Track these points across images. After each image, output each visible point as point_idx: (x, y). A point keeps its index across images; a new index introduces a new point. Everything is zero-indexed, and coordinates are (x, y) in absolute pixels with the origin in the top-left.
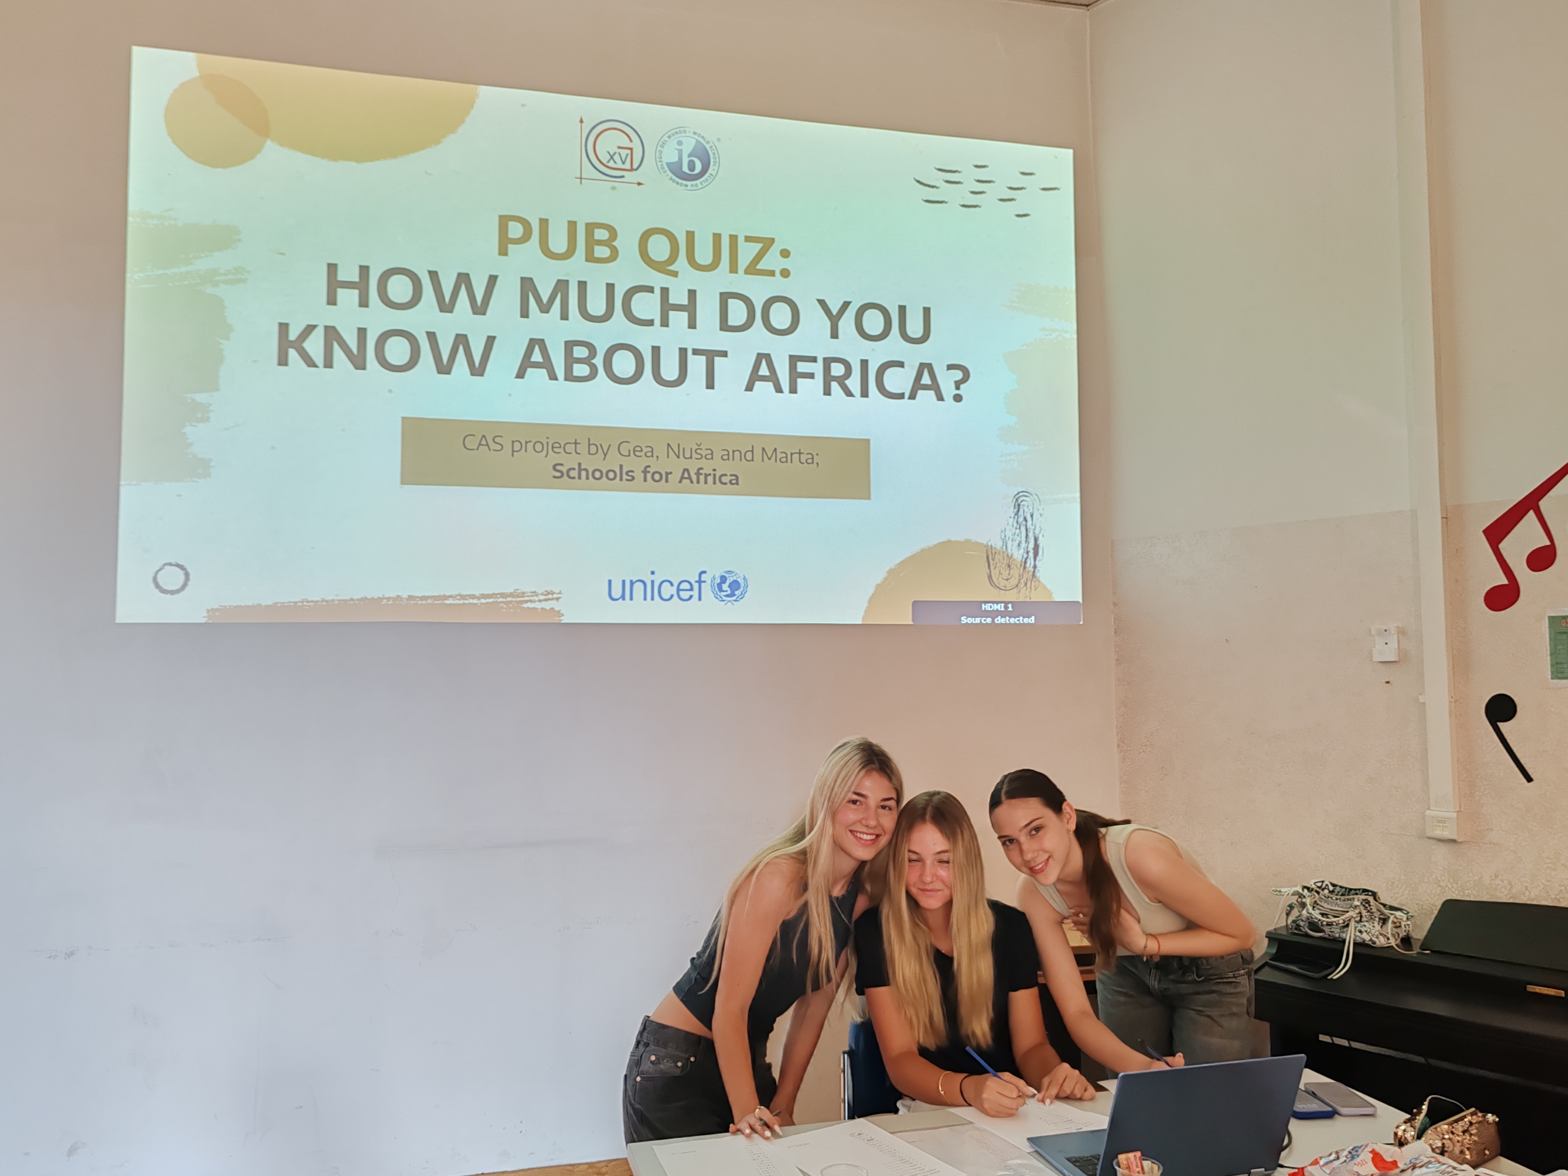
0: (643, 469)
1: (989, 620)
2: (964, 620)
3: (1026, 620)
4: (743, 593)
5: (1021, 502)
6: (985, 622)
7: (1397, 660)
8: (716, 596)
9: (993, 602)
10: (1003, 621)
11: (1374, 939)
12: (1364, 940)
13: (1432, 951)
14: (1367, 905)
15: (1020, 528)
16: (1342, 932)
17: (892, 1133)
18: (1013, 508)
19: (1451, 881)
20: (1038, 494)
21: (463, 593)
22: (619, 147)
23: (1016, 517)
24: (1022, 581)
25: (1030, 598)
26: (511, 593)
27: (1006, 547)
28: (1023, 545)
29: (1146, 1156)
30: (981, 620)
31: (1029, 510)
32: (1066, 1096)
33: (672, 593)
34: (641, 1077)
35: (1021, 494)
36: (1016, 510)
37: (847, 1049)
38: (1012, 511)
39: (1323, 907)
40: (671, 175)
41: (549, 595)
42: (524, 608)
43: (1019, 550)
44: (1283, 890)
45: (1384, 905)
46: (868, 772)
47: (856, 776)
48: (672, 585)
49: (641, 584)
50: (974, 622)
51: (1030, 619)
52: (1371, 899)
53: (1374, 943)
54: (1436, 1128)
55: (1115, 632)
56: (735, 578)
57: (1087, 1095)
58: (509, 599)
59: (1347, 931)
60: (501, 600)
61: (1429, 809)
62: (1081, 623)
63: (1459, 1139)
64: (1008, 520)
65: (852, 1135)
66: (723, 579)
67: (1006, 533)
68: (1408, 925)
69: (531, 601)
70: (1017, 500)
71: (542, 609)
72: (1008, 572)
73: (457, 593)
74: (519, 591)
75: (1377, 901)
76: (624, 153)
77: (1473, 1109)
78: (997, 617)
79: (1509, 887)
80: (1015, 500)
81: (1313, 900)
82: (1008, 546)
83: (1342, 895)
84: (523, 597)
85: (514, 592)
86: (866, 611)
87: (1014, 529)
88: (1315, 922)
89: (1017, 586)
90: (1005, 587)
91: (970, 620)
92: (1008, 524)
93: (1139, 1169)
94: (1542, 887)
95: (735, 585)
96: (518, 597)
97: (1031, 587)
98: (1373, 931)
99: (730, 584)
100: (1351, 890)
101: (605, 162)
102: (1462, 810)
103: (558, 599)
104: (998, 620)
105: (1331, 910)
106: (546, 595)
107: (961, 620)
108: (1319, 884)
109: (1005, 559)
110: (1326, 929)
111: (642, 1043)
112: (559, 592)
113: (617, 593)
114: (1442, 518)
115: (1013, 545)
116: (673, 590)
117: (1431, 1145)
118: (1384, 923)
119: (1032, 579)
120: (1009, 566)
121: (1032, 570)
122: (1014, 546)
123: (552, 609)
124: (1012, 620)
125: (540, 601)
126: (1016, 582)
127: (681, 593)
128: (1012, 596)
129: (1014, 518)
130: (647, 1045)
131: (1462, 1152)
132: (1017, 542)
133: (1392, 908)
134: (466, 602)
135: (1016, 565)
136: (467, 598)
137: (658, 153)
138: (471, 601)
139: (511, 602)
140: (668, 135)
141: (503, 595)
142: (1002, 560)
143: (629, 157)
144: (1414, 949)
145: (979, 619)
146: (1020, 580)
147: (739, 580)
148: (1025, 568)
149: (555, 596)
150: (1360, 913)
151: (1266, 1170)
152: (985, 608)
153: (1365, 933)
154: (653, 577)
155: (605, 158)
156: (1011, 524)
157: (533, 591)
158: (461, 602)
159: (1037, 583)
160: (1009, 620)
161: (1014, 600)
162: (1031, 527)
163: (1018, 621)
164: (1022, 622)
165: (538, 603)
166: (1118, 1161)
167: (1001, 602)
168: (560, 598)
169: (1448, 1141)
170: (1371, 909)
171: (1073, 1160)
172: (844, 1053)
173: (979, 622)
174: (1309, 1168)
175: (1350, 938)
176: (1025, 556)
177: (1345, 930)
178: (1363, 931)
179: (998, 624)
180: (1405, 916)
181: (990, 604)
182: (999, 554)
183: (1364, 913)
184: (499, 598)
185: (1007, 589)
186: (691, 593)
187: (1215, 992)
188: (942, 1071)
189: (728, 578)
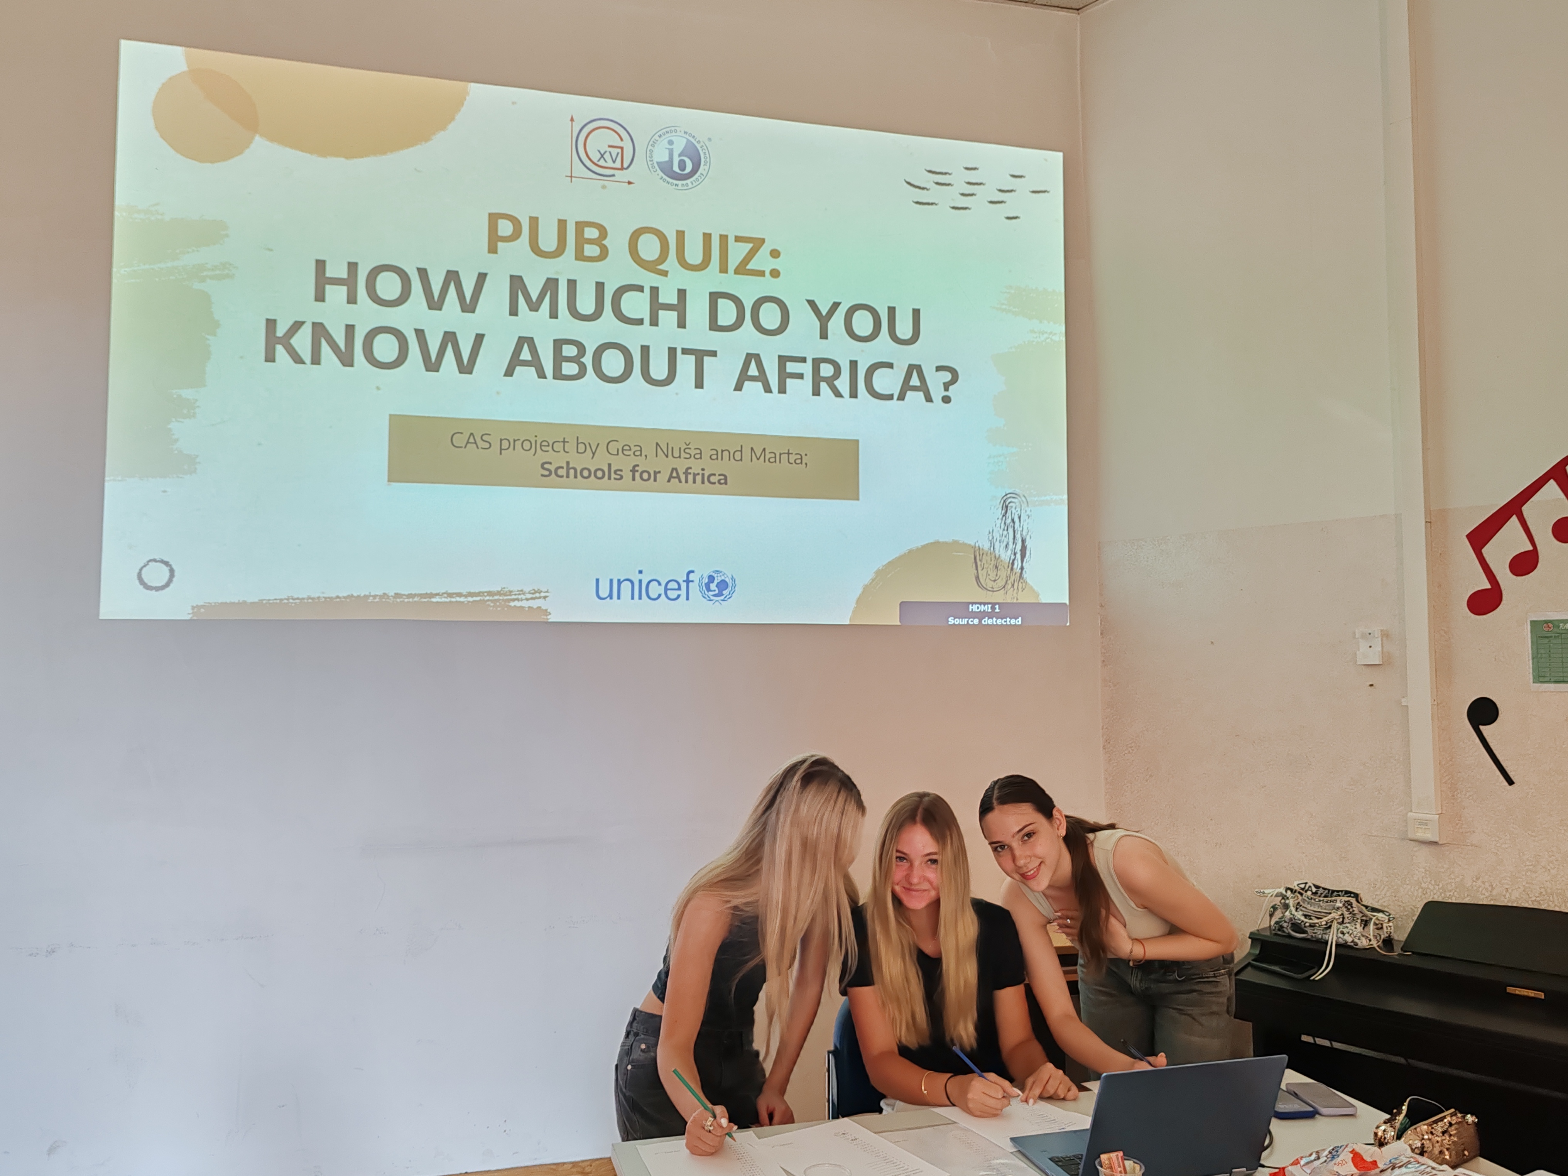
0: (631, 469)
1: (976, 621)
2: (951, 621)
3: (1013, 622)
4: (731, 593)
5: (1009, 503)
6: (972, 623)
7: (1381, 663)
8: (704, 595)
9: (980, 604)
10: (990, 622)
11: (1356, 940)
12: (1346, 942)
13: (1413, 953)
14: (1349, 907)
15: (1007, 530)
16: (1325, 933)
17: (876, 1133)
18: (1000, 509)
19: (1433, 882)
20: (1026, 495)
21: (450, 591)
22: (609, 146)
23: (1004, 518)
24: (1009, 582)
25: (1017, 599)
26: (498, 591)
27: (994, 549)
28: (1011, 546)
29: (1128, 1155)
30: (968, 621)
31: (1017, 511)
32: (1049, 1095)
33: (660, 593)
34: (632, 1065)
35: (1008, 496)
36: (1003, 511)
37: (832, 1048)
38: (999, 513)
39: (1306, 908)
40: (661, 174)
41: (536, 594)
42: (510, 606)
43: (1006, 551)
44: (1266, 891)
45: (1367, 907)
48: (660, 584)
49: (629, 583)
50: (961, 623)
51: (1017, 620)
52: (1353, 900)
53: (1356, 944)
54: (1415, 1129)
55: (1101, 634)
56: (723, 578)
57: (1070, 1095)
58: (496, 597)
59: (1330, 932)
60: (488, 598)
61: (1411, 811)
62: (1068, 624)
63: (1439, 1139)
64: (995, 522)
65: (836, 1135)
66: (711, 579)
67: (994, 534)
68: (1390, 926)
69: (518, 599)
70: (1004, 501)
71: (529, 607)
72: (995, 573)
73: (443, 591)
74: (506, 590)
75: (1359, 903)
76: (615, 151)
77: (1453, 1110)
78: (985, 618)
79: (1490, 889)
80: (1002, 502)
81: (1297, 902)
82: (996, 547)
83: (1325, 897)
84: (510, 595)
85: (501, 590)
86: (853, 612)
87: (1002, 530)
88: (1298, 923)
89: (1004, 587)
90: (992, 588)
91: (958, 621)
92: (996, 525)
93: (1121, 1169)
94: (1523, 889)
95: (723, 585)
96: (505, 596)
97: (1018, 588)
98: (1355, 933)
99: (718, 583)
100: (1333, 891)
101: (595, 161)
102: (1443, 812)
103: (545, 597)
104: (985, 621)
105: (1314, 911)
106: (533, 594)
107: (948, 621)
108: (1303, 886)
109: (993, 561)
110: (1309, 930)
111: (632, 1033)
112: (546, 590)
113: (604, 593)
114: (1426, 522)
115: (1000, 546)
116: (661, 589)
117: (1410, 1145)
118: (1365, 925)
119: (1019, 580)
120: (997, 567)
121: (1020, 571)
122: (1002, 547)
123: (540, 608)
124: (999, 622)
125: (527, 599)
126: (1003, 583)
127: (669, 592)
128: (999, 597)
129: (1002, 519)
130: (636, 1034)
131: (1441, 1152)
132: (1005, 543)
133: (1374, 910)
134: (453, 600)
135: (1004, 567)
136: (454, 596)
137: (648, 152)
138: (458, 599)
139: (498, 600)
140: (658, 134)
141: (490, 593)
142: (989, 561)
143: (620, 155)
144: (1395, 950)
145: (966, 620)
146: (1007, 581)
147: (727, 580)
148: (1012, 569)
149: (543, 594)
150: (1342, 914)
151: (1247, 1170)
152: (972, 609)
153: (1347, 935)
154: (640, 576)
155: (595, 157)
156: (998, 525)
157: (520, 589)
158: (448, 600)
159: (1024, 584)
160: (996, 621)
161: (1001, 601)
162: (1019, 529)
163: (1005, 622)
164: (1008, 623)
165: (525, 601)
166: (1101, 1161)
167: (988, 603)
168: (547, 597)
169: (1428, 1142)
170: (1353, 911)
171: (1057, 1159)
172: (829, 1052)
173: (966, 623)
174: (1290, 1168)
175: (1332, 939)
176: (1013, 557)
177: (1328, 931)
178: (1345, 932)
179: (985, 625)
180: (1387, 918)
181: (977, 605)
182: (987, 555)
183: (1346, 914)
184: (486, 596)
185: (995, 590)
186: (678, 592)
187: (1195, 991)
188: (926, 1071)
189: (716, 578)
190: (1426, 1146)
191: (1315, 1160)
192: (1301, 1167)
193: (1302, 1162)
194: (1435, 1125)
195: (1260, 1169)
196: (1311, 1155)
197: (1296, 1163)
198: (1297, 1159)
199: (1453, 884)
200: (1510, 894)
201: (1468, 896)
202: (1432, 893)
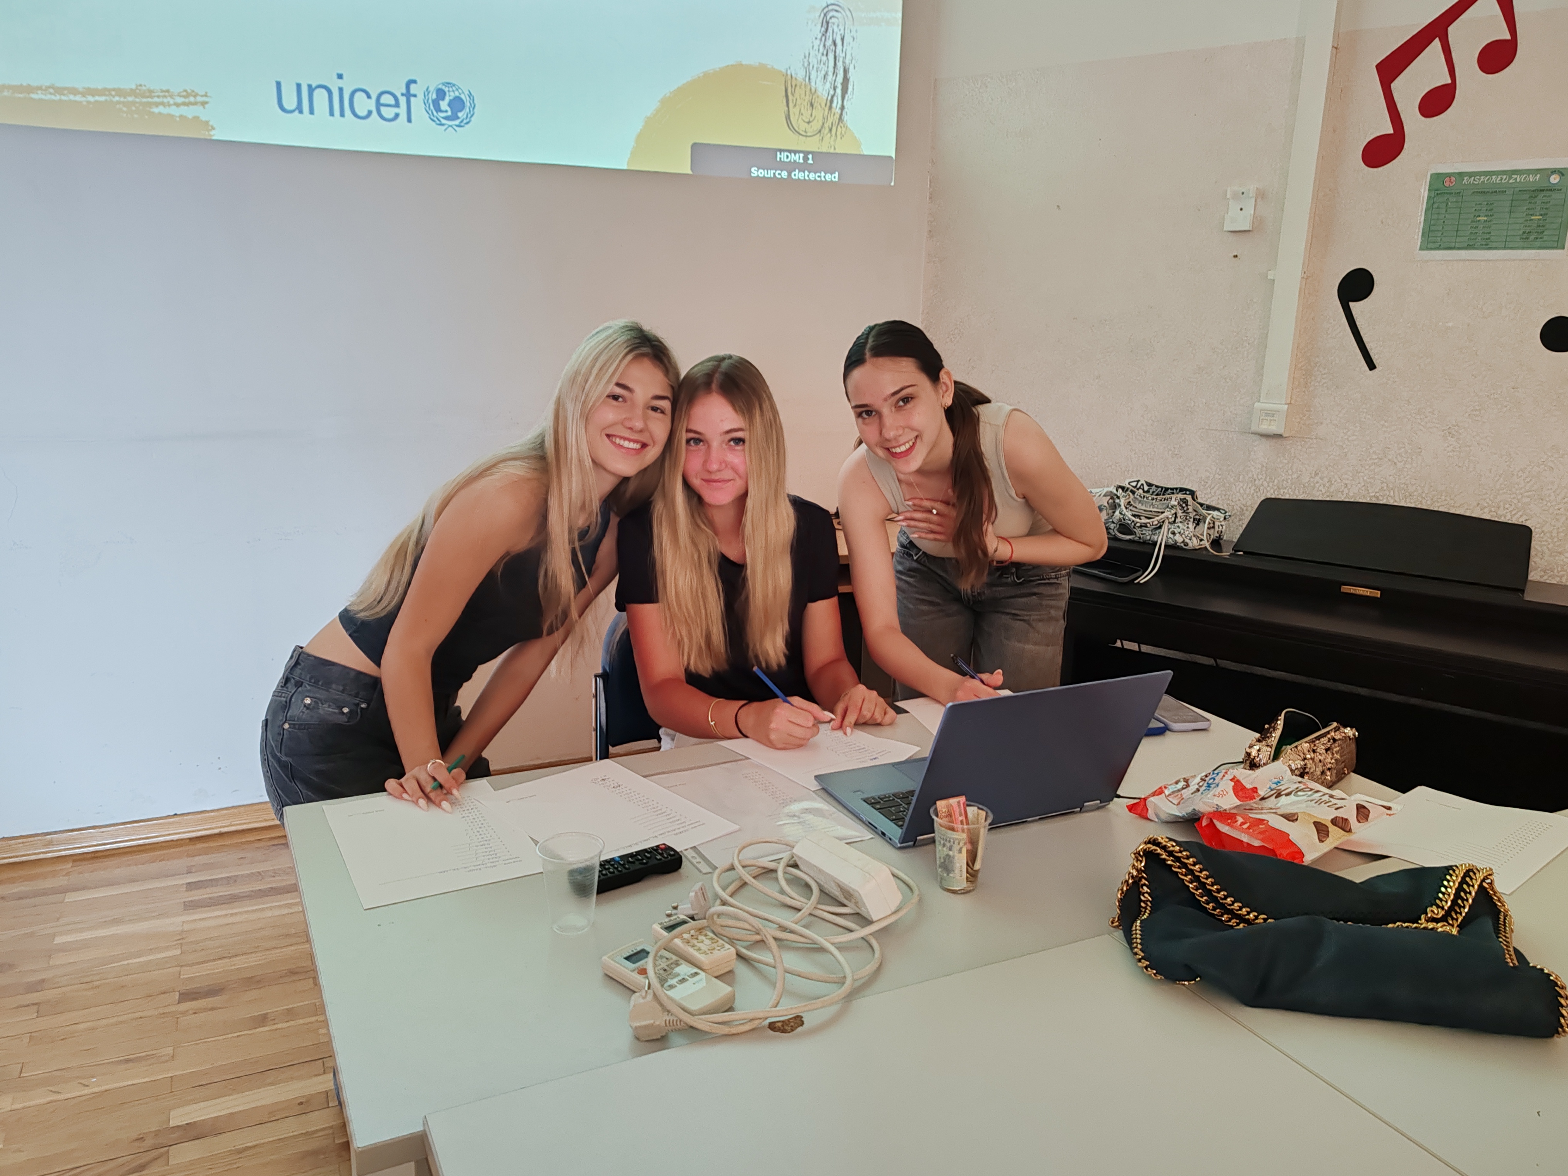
1: (784, 175)
2: (755, 172)
3: (828, 177)
4: (469, 116)
5: (831, 18)
6: (779, 177)
7: (1251, 229)
8: (432, 117)
9: (790, 151)
10: (801, 176)
11: (1187, 540)
12: (1176, 542)
13: (1245, 553)
14: (1184, 505)
15: (827, 55)
16: (1154, 534)
17: (644, 777)
18: (819, 25)
19: (1268, 479)
20: (851, 9)
21: (59, 85)
23: (823, 39)
24: (826, 125)
25: (835, 149)
26: (131, 90)
27: (809, 79)
28: (830, 77)
30: (774, 174)
31: (840, 30)
32: (864, 721)
33: (370, 109)
34: (289, 724)
35: (830, 8)
36: (823, 29)
37: (600, 671)
38: (818, 30)
39: (1136, 507)
41: (190, 97)
42: (153, 113)
43: (825, 83)
45: (1201, 505)
46: (636, 358)
47: (621, 361)
48: (369, 96)
49: (324, 92)
50: (766, 176)
51: (833, 175)
52: (1189, 498)
53: (1186, 544)
54: (1296, 747)
55: (930, 198)
56: (457, 94)
57: (887, 719)
58: (130, 99)
59: (1160, 533)
60: (117, 98)
61: (1259, 401)
62: (892, 184)
63: (1322, 758)
64: (813, 42)
65: (594, 781)
66: (441, 94)
67: (810, 61)
68: (1222, 525)
69: (163, 104)
70: (825, 15)
71: (181, 116)
72: (809, 112)
73: (48, 84)
74: (144, 88)
75: (1194, 500)
77: (1335, 724)
78: (795, 171)
79: (1328, 485)
80: (822, 15)
81: (1128, 501)
82: (811, 77)
83: (1157, 495)
84: (152, 97)
85: (137, 88)
86: (632, 153)
87: (820, 55)
88: (1128, 524)
89: (820, 131)
90: (806, 132)
91: (762, 173)
92: (813, 47)
94: (1363, 484)
95: (457, 104)
96: (143, 97)
97: (836, 134)
98: (1187, 533)
99: (450, 101)
100: (1167, 489)
102: (1292, 402)
103: (203, 104)
104: (795, 175)
105: (1145, 511)
106: (184, 97)
107: (751, 172)
108: (1134, 484)
109: (807, 96)
110: (1137, 531)
111: (292, 681)
112: (203, 93)
113: (290, 102)
114: (1333, 47)
115: (817, 77)
116: (371, 105)
117: (1289, 766)
118: (1198, 524)
119: (838, 124)
120: (812, 105)
121: (839, 112)
122: (819, 78)
123: (196, 118)
124: (812, 176)
125: (177, 105)
126: (819, 126)
127: (383, 109)
128: (813, 145)
129: (821, 40)
130: (299, 684)
132: (823, 72)
133: (1209, 508)
134: (64, 98)
135: (820, 104)
136: (66, 92)
138: (72, 97)
139: (133, 103)
141: (119, 92)
142: (803, 96)
144: (1224, 550)
145: (773, 171)
146: (823, 124)
147: (462, 96)
148: (830, 108)
149: (199, 99)
150: (1176, 514)
151: (1101, 802)
152: (780, 158)
153: (1178, 535)
154: (340, 83)
156: (816, 47)
157: (164, 89)
158: (57, 97)
159: (844, 129)
160: (808, 176)
161: (816, 150)
162: (841, 54)
163: (819, 177)
164: (823, 179)
165: (174, 107)
166: (936, 809)
167: (800, 152)
168: (207, 103)
169: (1311, 761)
170: (1188, 509)
171: (873, 801)
172: (596, 676)
173: (772, 176)
174: (1152, 799)
175: (1162, 539)
176: (832, 92)
177: (1157, 532)
178: (1176, 532)
179: (795, 180)
180: (1223, 516)
181: (786, 154)
182: (800, 88)
183: (1180, 513)
184: (114, 96)
185: (809, 134)
186: (396, 110)
187: (1035, 594)
188: (714, 698)
189: (447, 93)
190: (1309, 766)
191: (1183, 789)
192: (1166, 797)
193: (1167, 792)
194: (1318, 742)
195: (1116, 799)
196: (1177, 783)
197: (1159, 792)
198: (1161, 788)
199: (1289, 481)
200: (1349, 489)
201: (1303, 492)
202: (1265, 491)
